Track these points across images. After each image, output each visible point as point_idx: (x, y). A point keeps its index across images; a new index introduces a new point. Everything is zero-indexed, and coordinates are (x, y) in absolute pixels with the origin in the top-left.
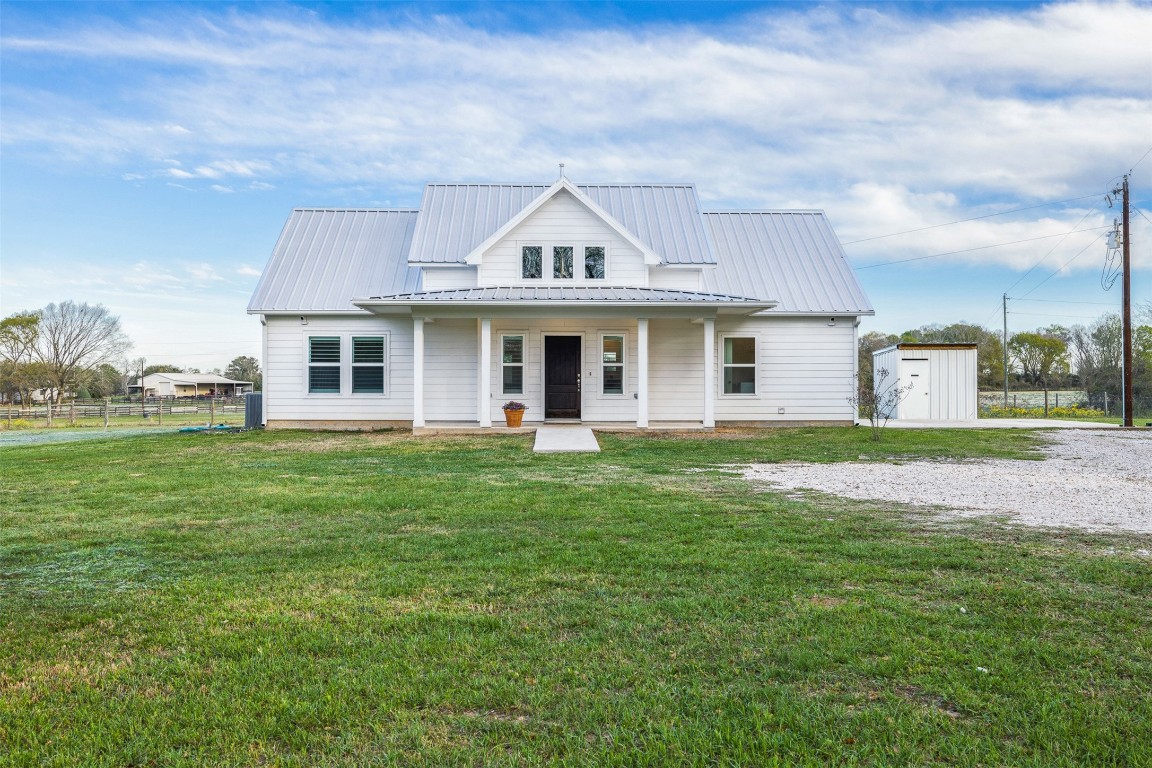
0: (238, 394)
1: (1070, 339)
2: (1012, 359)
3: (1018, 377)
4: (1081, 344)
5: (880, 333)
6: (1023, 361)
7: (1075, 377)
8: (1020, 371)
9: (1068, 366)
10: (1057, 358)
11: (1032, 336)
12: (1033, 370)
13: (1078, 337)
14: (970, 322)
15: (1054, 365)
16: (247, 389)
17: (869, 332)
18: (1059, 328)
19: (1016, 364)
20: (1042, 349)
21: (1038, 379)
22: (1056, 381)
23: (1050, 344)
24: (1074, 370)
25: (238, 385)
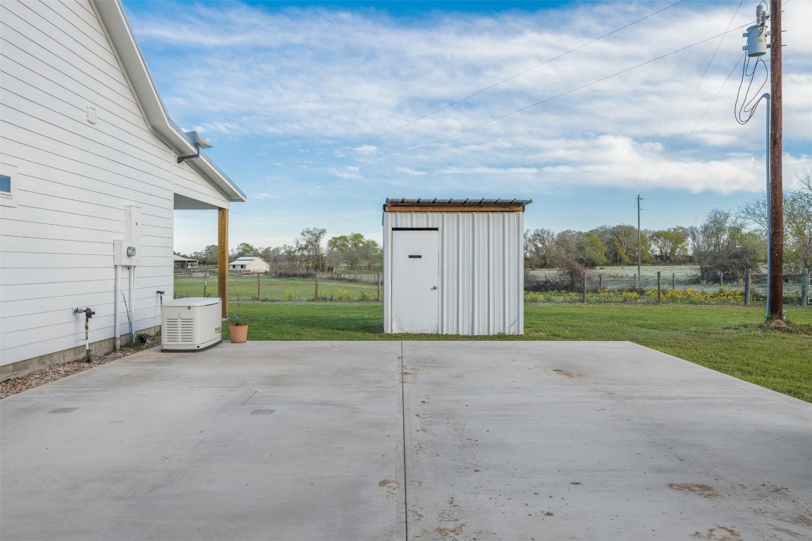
0: (189, 267)
1: (688, 235)
2: (653, 246)
3: (657, 257)
4: (694, 238)
5: (572, 230)
6: (660, 247)
7: (690, 257)
8: (658, 253)
9: (686, 250)
10: (680, 246)
11: (665, 233)
12: (666, 252)
13: (693, 233)
14: (627, 224)
15: (678, 250)
16: (195, 263)
17: (565, 230)
18: (682, 228)
19: (655, 249)
20: (671, 240)
21: (668, 258)
22: (679, 259)
23: (676, 237)
24: (690, 253)
25: (188, 261)
